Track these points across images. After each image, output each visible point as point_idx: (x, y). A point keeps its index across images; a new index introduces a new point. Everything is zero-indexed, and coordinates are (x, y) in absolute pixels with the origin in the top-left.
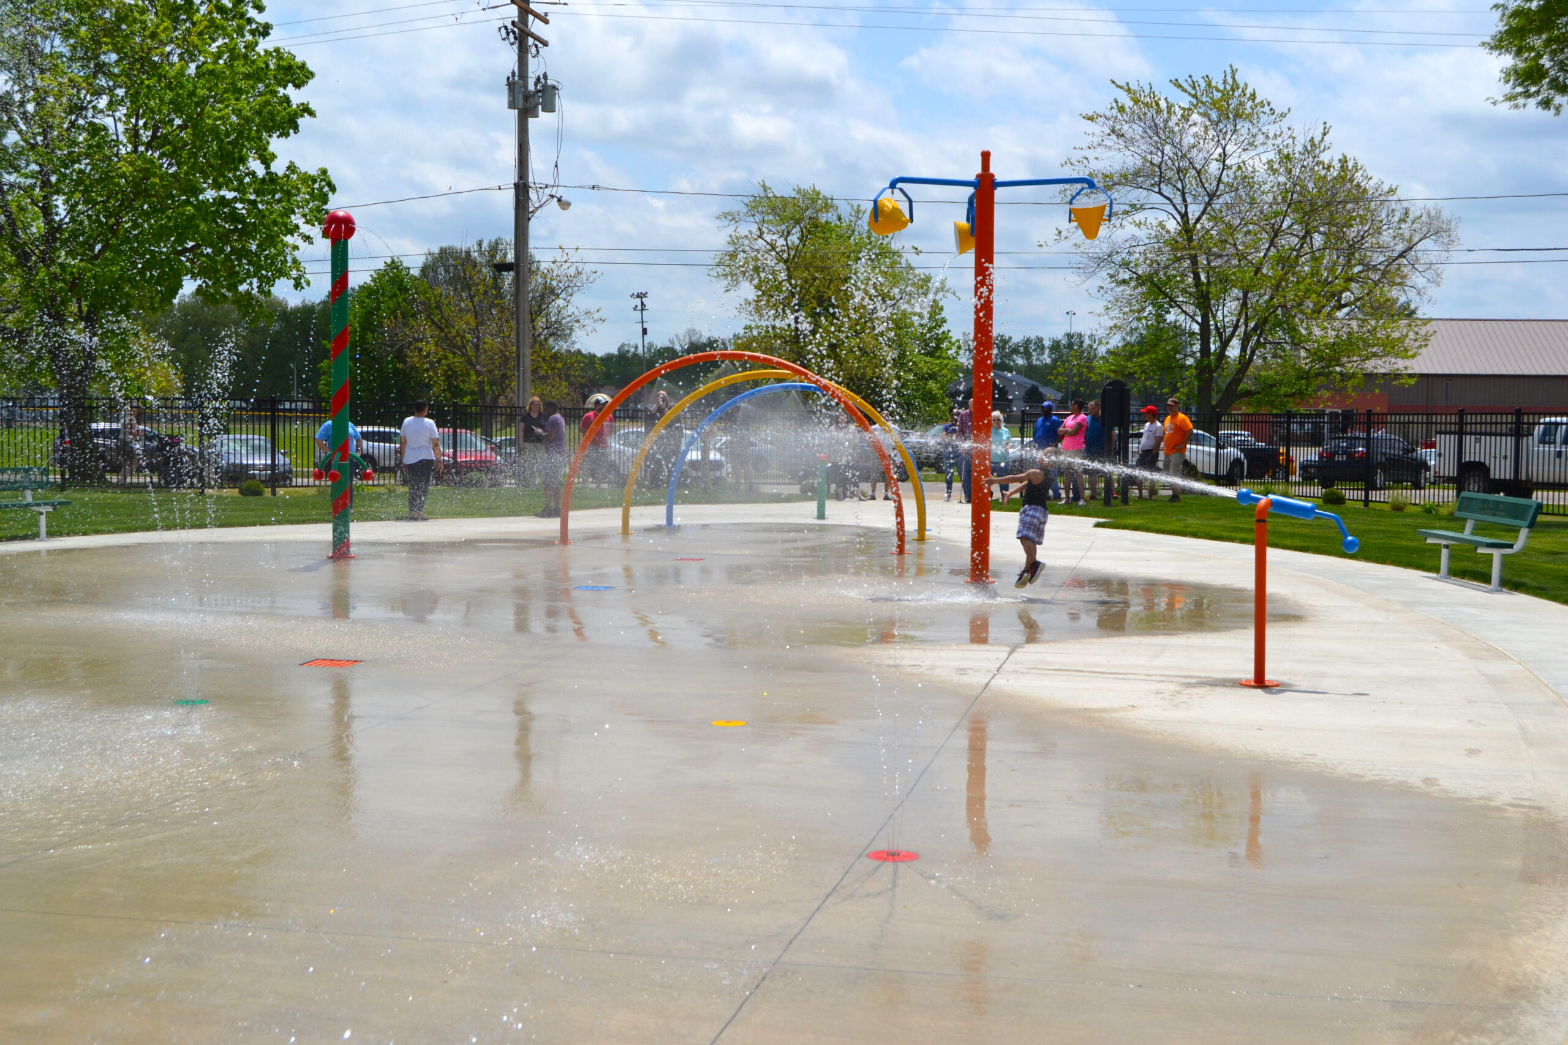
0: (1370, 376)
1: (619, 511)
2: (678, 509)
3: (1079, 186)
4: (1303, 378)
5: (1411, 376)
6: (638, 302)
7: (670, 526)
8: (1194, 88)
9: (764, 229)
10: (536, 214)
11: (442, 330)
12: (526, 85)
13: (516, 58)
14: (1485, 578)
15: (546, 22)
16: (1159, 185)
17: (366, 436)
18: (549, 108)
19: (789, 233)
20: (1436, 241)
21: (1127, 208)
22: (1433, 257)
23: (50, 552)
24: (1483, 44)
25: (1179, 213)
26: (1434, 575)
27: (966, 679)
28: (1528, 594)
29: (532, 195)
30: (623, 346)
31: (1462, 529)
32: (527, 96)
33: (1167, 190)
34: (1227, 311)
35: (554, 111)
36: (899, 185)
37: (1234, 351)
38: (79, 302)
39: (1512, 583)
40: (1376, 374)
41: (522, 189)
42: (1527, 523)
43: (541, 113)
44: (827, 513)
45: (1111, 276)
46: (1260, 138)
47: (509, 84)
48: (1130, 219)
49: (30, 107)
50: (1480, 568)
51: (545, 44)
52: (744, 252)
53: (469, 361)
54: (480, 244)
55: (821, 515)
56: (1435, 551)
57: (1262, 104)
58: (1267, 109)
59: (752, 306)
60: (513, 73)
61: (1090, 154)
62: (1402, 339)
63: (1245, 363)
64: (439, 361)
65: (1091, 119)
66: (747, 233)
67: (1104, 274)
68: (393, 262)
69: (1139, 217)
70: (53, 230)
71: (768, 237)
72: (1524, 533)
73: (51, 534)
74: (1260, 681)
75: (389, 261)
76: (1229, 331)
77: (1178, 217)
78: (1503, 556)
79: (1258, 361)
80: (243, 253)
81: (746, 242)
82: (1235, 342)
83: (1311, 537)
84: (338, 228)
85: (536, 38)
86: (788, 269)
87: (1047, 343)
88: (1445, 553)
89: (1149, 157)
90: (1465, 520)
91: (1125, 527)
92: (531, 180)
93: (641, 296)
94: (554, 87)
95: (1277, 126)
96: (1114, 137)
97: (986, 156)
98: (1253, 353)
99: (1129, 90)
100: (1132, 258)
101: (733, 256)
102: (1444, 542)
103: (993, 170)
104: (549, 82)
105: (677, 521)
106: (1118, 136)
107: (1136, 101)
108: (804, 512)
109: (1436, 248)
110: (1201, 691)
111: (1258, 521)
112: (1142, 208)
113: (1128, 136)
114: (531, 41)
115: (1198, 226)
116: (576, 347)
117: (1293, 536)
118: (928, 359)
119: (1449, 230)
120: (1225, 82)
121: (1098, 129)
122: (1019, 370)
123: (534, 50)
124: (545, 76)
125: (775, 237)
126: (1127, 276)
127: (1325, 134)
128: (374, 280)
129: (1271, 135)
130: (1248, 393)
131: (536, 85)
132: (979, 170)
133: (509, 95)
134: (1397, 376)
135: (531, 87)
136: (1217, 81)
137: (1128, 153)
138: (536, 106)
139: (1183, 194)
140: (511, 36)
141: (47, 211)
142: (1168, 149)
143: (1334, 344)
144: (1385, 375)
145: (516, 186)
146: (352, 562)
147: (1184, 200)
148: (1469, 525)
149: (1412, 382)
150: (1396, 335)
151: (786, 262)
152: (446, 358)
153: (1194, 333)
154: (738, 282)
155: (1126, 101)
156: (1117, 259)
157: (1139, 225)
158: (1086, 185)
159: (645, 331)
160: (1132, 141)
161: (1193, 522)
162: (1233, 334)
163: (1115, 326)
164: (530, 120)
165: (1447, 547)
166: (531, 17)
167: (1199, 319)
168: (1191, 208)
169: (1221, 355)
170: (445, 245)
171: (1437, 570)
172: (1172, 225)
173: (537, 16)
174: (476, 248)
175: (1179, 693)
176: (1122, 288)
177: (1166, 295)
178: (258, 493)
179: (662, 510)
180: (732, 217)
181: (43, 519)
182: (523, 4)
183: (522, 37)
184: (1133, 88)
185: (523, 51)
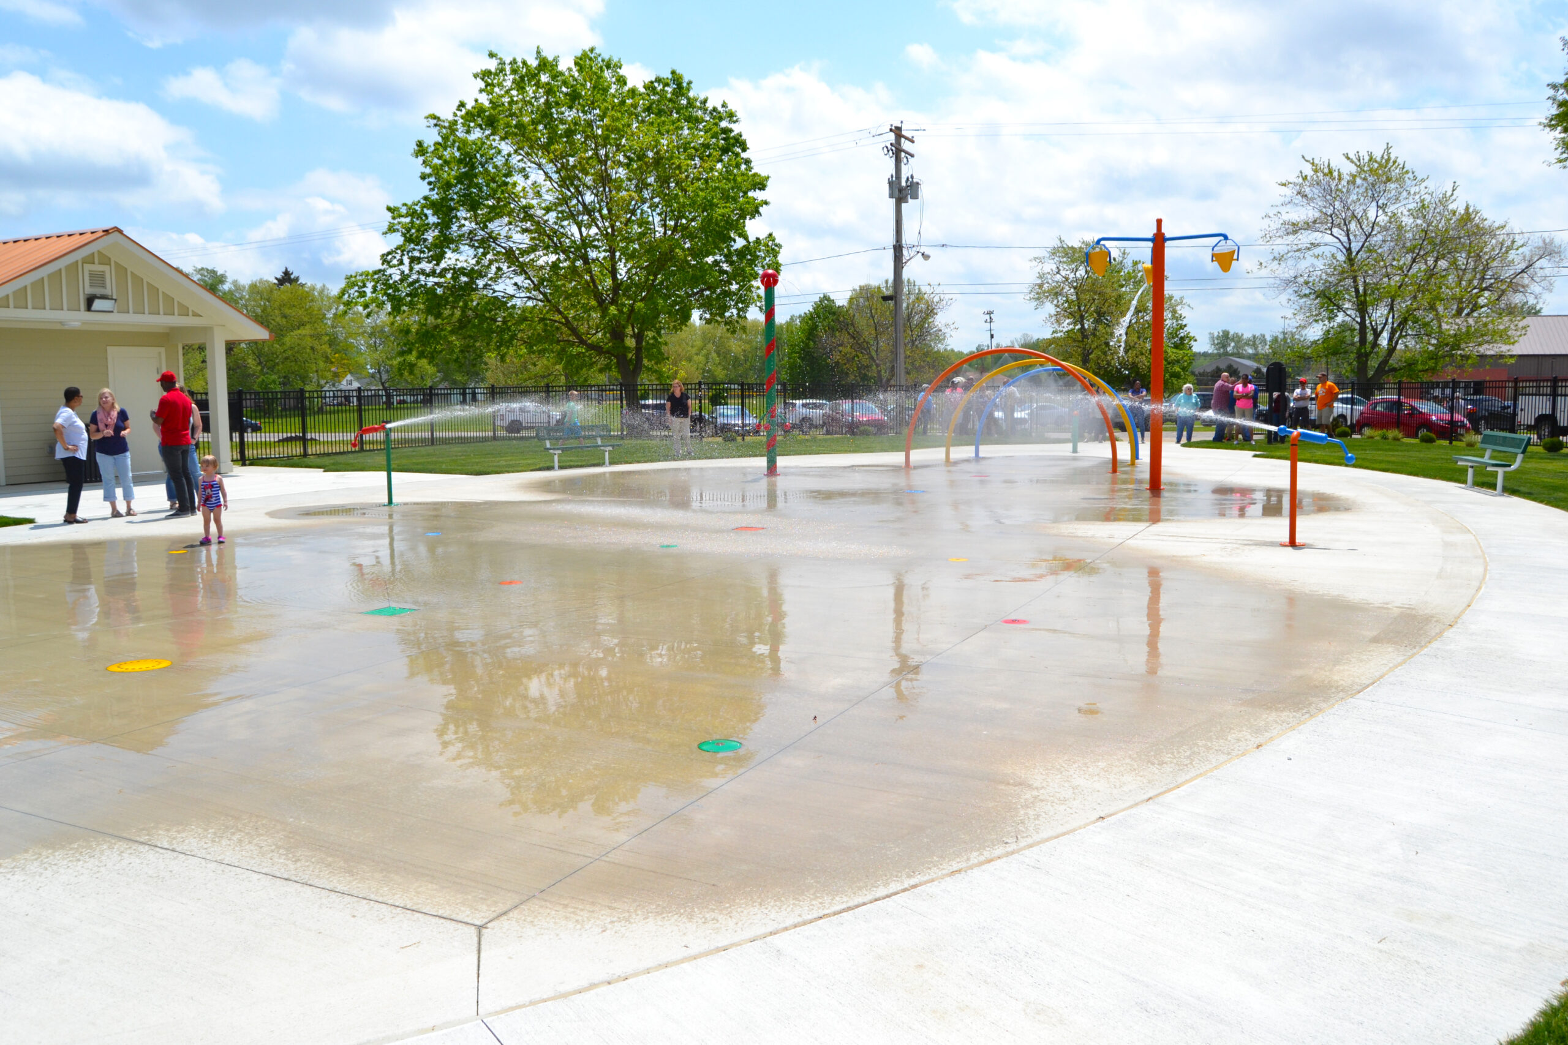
0: (1482, 357)
1: (943, 449)
2: (982, 448)
3: (1217, 239)
4: (1432, 359)
5: (1512, 356)
6: (988, 317)
7: (977, 458)
8: (1359, 160)
9: (1061, 268)
10: (908, 264)
11: (854, 338)
12: (900, 183)
13: (894, 166)
14: (1493, 486)
15: (913, 142)
16: (1331, 230)
17: (804, 405)
18: (915, 196)
19: (1077, 270)
20: (1550, 260)
21: (1309, 246)
22: (1547, 272)
23: (611, 473)
24: (1540, 124)
25: (1345, 247)
26: (1463, 486)
27: (1111, 540)
28: (1520, 496)
29: (905, 252)
30: (979, 346)
31: (1483, 457)
32: (901, 190)
33: (1335, 231)
34: (1379, 314)
35: (917, 198)
36: (1102, 242)
37: (1384, 341)
38: (633, 327)
39: (1511, 490)
40: (1486, 356)
41: (898, 249)
42: (1521, 451)
43: (910, 200)
44: (1079, 449)
45: (1296, 292)
46: (1405, 194)
47: (889, 183)
48: (1311, 253)
49: (605, 211)
50: (1490, 480)
51: (912, 156)
52: (1048, 283)
53: (872, 358)
54: (887, 282)
55: (1075, 450)
56: (1464, 471)
57: (1407, 172)
58: (1410, 175)
59: (1054, 318)
60: (892, 176)
61: (1283, 210)
62: (1507, 329)
63: (1392, 350)
64: (853, 358)
65: (1284, 185)
66: (1049, 271)
67: (1290, 291)
68: (824, 297)
69: (1317, 251)
70: (617, 286)
71: (1063, 273)
72: (1520, 457)
73: (612, 463)
74: (1293, 543)
75: (822, 296)
76: (1380, 328)
77: (1344, 250)
78: (1505, 472)
79: (1400, 346)
80: (728, 294)
81: (1049, 276)
82: (1385, 335)
83: (1393, 463)
84: (769, 280)
85: (907, 153)
86: (1077, 294)
87: (1268, 338)
88: (1470, 471)
89: (1324, 210)
90: (1485, 450)
91: (1272, 457)
92: (904, 242)
93: (990, 313)
94: (918, 184)
95: (1417, 187)
96: (1299, 197)
97: (1159, 222)
98: (1397, 343)
99: (1313, 164)
100: (1311, 279)
101: (1041, 286)
102: (1470, 464)
103: (1163, 230)
104: (915, 180)
105: (981, 455)
106: (1302, 196)
107: (1316, 171)
108: (1066, 449)
109: (1550, 265)
110: (1252, 548)
111: (1292, 445)
112: (1318, 245)
113: (1309, 196)
114: (903, 154)
115: (1359, 256)
116: (949, 348)
117: (1381, 462)
118: (1175, 350)
119: (1559, 252)
120: (1382, 157)
121: (1288, 191)
122: (1250, 357)
123: (905, 160)
124: (912, 177)
125: (1068, 272)
126: (1307, 292)
127: (1453, 190)
128: (814, 309)
129: (1412, 192)
130: (1394, 370)
131: (906, 182)
132: (1155, 231)
133: (890, 190)
134: (1501, 356)
135: (903, 184)
136: (1377, 155)
137: (1309, 208)
138: (907, 196)
139: (1348, 236)
140: (891, 152)
141: (614, 272)
142: (1337, 204)
143: (1455, 335)
144: (1492, 356)
145: (895, 247)
146: (778, 477)
147: (1349, 239)
148: (1488, 454)
149: (1512, 361)
150: (1501, 327)
151: (1075, 288)
152: (857, 356)
153: (1355, 330)
154: (1043, 303)
155: (1308, 171)
156: (1301, 280)
157: (1317, 257)
158: (1222, 238)
159: (992, 336)
160: (1312, 199)
161: (1319, 453)
162: (1383, 328)
163: (1300, 326)
164: (903, 205)
165: (1472, 467)
166: (903, 140)
167: (1359, 320)
168: (1353, 245)
169: (1375, 344)
170: (863, 284)
171: (1465, 482)
172: (1341, 257)
173: (906, 138)
174: (884, 285)
175: (1238, 548)
176: (1304, 300)
177: (1335, 305)
178: (734, 440)
179: (973, 448)
180: (1040, 260)
181: (607, 454)
182: (898, 131)
183: (897, 152)
184: (1316, 161)
185: (898, 161)
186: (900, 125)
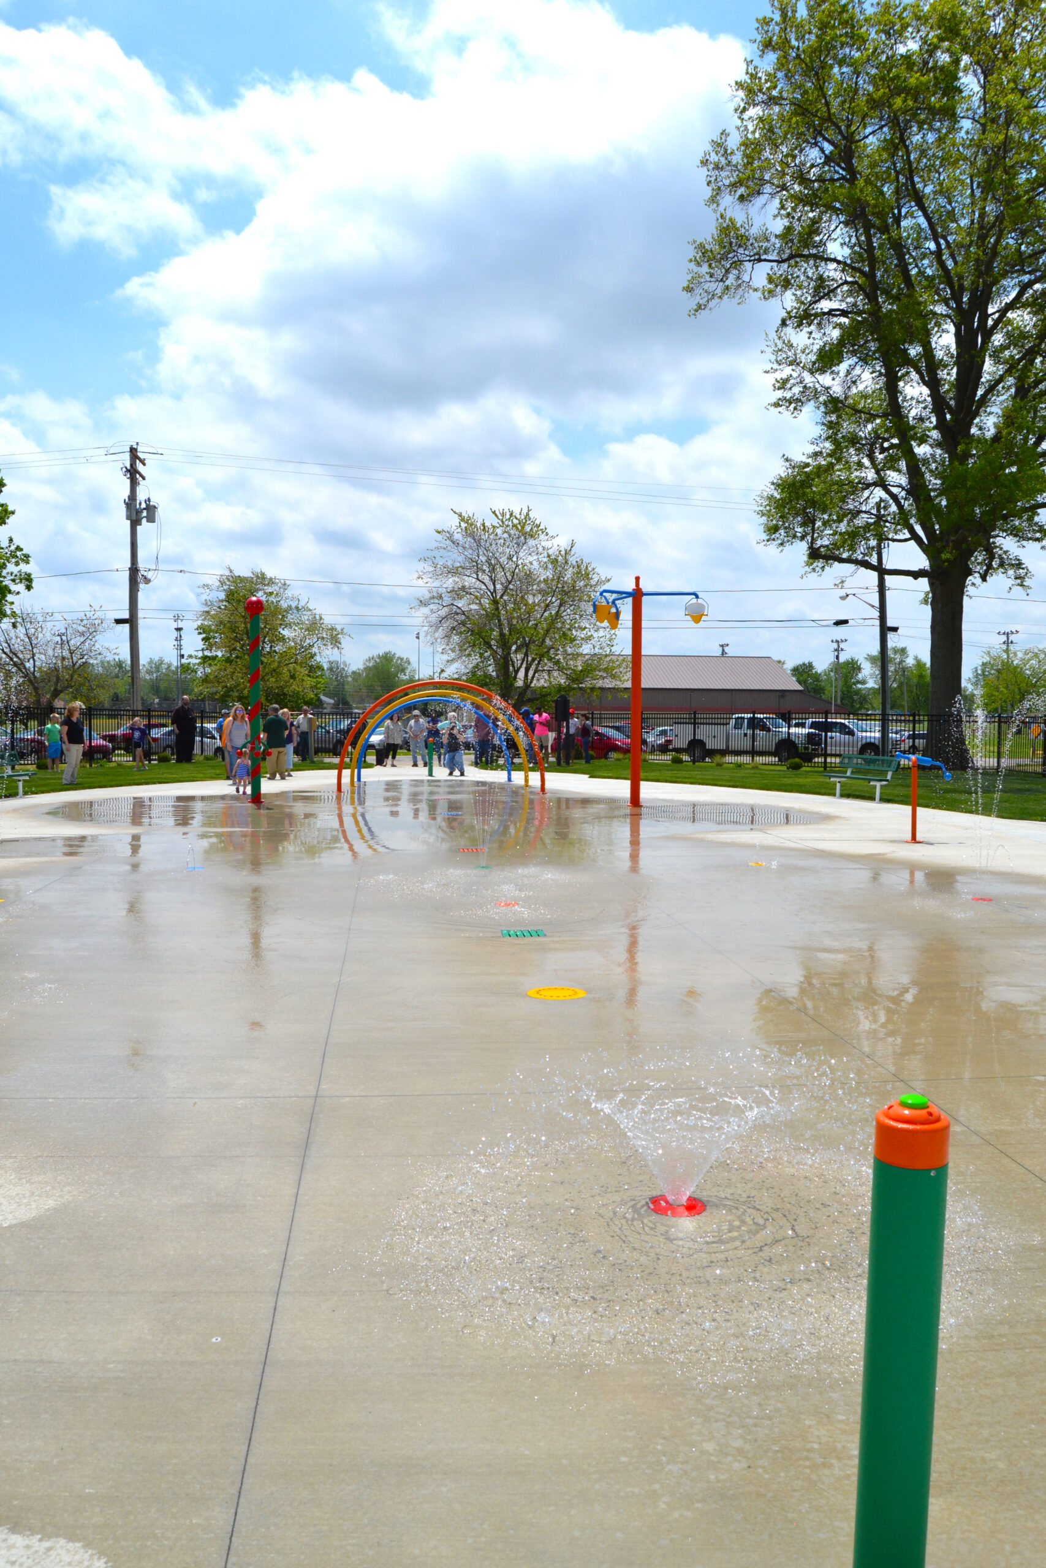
3: (689, 597)
12: (136, 505)
13: (129, 488)
15: (146, 464)
16: (477, 574)
18: (151, 519)
25: (490, 591)
32: (137, 512)
33: (481, 576)
35: (153, 521)
41: (134, 571)
43: (146, 523)
47: (125, 504)
51: (147, 479)
58: (545, 533)
60: (128, 497)
77: (490, 594)
85: (142, 476)
94: (155, 507)
97: (637, 579)
103: (640, 586)
104: (151, 503)
114: (137, 477)
123: (141, 483)
124: (149, 500)
129: (546, 547)
131: (142, 505)
132: (635, 586)
133: (127, 511)
135: (139, 506)
138: (143, 518)
140: (128, 473)
145: (130, 570)
147: (494, 584)
158: (694, 596)
164: (138, 527)
166: (138, 461)
171: (834, 795)
173: (140, 460)
182: (133, 451)
183: (133, 474)
184: (463, 514)
185: (134, 484)
186: (135, 447)
